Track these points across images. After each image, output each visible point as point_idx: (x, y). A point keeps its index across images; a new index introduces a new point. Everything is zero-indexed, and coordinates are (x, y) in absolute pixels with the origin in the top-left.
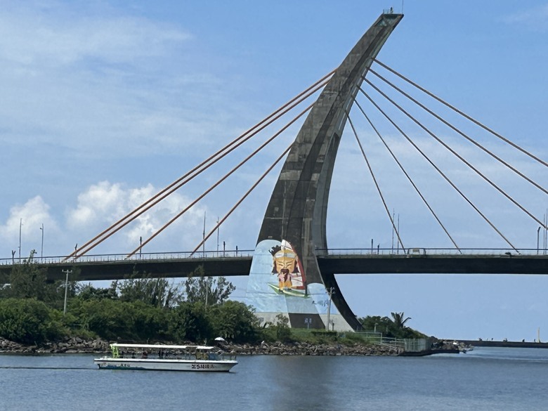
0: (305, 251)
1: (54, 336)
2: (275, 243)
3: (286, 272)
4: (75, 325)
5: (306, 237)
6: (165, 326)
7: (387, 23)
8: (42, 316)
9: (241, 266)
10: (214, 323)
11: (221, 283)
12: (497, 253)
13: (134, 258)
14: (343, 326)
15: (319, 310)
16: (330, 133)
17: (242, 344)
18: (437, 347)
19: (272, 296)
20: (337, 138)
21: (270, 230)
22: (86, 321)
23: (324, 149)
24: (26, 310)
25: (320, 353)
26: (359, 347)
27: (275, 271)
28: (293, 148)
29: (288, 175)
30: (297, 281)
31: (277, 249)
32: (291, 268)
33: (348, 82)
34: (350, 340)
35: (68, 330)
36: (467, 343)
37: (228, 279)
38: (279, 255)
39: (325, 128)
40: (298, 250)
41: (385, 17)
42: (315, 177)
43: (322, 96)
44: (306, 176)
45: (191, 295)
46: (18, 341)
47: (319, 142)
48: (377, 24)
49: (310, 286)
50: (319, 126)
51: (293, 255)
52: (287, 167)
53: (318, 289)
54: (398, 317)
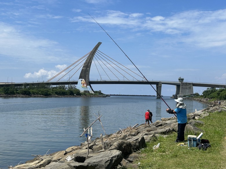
0: (87, 81)
1: (50, 95)
2: (82, 79)
3: (83, 84)
4: (53, 93)
5: (87, 78)
6: (67, 93)
7: (99, 44)
8: (48, 91)
9: (76, 83)
10: (74, 92)
11: (74, 86)
12: (117, 81)
13: (58, 82)
14: (93, 93)
15: (89, 90)
16: (90, 62)
17: (78, 95)
18: (107, 96)
19: (81, 88)
20: (91, 62)
21: (81, 77)
22: (54, 92)
23: (89, 64)
24: (45, 90)
25: (90, 97)
26: (96, 96)
27: (82, 84)
28: (85, 63)
29: (84, 68)
30: (85, 85)
31: (82, 80)
32: (84, 83)
33: (93, 53)
34: (95, 95)
35: (52, 94)
36: (111, 95)
37: (75, 85)
38: (82, 81)
39: (90, 61)
40: (85, 80)
41: (99, 43)
42: (88, 69)
43: (89, 56)
44: (86, 69)
45: (69, 88)
46: (44, 95)
47: (88, 63)
48: (98, 44)
49: (87, 86)
50: (88, 60)
51: (85, 81)
52: (83, 67)
53: (88, 87)
54: (100, 91)
